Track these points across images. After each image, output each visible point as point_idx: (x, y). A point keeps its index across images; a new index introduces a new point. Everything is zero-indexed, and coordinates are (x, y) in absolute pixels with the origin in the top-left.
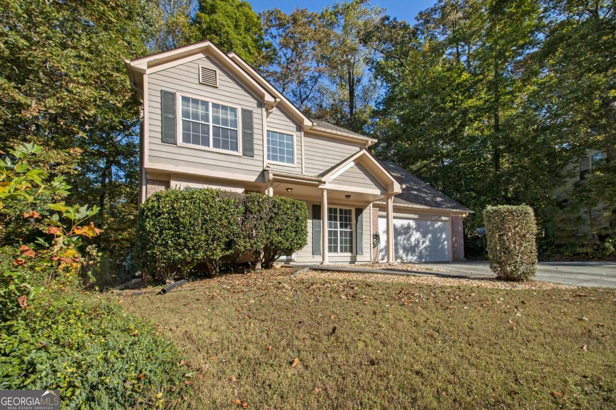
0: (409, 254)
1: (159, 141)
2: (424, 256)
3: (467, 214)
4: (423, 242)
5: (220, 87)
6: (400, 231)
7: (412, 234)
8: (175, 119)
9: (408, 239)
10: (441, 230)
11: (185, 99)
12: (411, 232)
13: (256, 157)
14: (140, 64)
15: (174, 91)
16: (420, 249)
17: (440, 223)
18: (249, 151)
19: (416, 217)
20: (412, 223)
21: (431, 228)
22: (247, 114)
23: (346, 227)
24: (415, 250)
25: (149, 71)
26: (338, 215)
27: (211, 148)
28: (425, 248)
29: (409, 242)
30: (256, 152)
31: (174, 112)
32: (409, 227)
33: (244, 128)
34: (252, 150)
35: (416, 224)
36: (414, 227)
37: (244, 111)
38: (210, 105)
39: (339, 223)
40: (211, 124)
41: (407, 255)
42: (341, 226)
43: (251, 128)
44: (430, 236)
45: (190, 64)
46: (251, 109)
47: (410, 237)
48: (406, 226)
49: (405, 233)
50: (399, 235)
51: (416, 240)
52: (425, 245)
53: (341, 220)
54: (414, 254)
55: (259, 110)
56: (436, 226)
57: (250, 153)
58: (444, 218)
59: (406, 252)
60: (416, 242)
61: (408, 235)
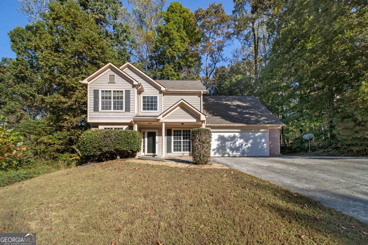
0: (235, 152)
1: (93, 111)
2: (246, 153)
3: (281, 127)
4: (246, 145)
5: (116, 82)
6: (228, 139)
7: (237, 140)
8: (98, 101)
9: (234, 143)
10: (261, 137)
11: (102, 91)
12: (236, 139)
13: (131, 111)
14: (85, 81)
15: (98, 89)
16: (243, 149)
17: (260, 133)
18: (128, 109)
19: (239, 130)
20: (237, 134)
21: (252, 136)
22: (128, 92)
23: (186, 139)
24: (239, 149)
25: (89, 83)
26: (182, 133)
27: (112, 110)
28: (247, 148)
29: (234, 145)
30: (131, 109)
31: (98, 98)
32: (234, 137)
33: (126, 99)
34: (129, 108)
35: (240, 134)
36: (239, 136)
37: (126, 91)
38: (112, 92)
39: (182, 137)
40: (112, 100)
41: (233, 152)
42: (184, 139)
43: (129, 98)
44: (251, 141)
45: (105, 75)
46: (129, 89)
47: (235, 142)
48: (232, 136)
49: (232, 140)
50: (227, 141)
51: (240, 144)
52: (247, 146)
53: (184, 135)
54: (238, 152)
55: (133, 89)
56: (257, 135)
57: (128, 110)
58: (262, 130)
59: (232, 151)
60: (240, 145)
61: (233, 141)
